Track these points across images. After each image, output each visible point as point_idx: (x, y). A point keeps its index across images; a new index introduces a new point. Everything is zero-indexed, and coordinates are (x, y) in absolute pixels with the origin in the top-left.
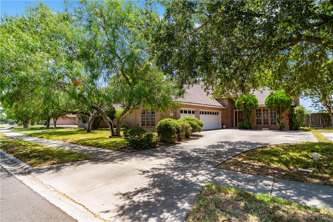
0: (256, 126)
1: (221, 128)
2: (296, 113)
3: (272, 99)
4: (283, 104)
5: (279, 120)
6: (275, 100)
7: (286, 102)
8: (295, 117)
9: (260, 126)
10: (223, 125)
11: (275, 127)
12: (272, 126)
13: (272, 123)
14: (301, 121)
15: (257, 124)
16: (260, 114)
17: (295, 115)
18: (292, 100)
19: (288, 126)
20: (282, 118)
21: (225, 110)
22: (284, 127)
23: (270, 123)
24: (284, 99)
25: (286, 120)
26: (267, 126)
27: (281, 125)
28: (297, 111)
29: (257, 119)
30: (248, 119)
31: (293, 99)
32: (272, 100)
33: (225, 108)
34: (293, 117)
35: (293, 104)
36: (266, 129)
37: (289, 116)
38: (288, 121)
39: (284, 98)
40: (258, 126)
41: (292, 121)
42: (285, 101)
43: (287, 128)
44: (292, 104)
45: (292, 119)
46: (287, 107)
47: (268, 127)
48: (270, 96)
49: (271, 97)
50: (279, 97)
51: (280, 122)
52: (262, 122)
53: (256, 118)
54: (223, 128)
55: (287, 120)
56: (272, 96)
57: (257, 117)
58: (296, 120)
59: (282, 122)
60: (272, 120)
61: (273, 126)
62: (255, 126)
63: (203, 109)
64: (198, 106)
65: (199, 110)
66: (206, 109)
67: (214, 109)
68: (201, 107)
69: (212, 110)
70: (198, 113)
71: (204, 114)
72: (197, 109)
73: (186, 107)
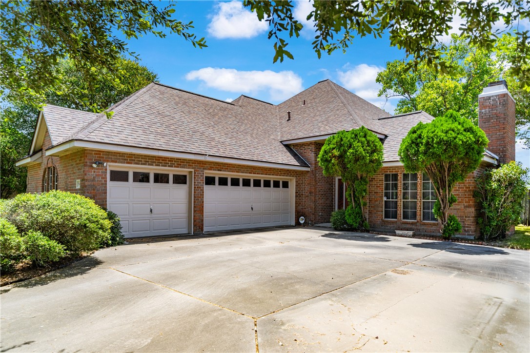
0: (383, 221)
1: (293, 223)
2: (494, 185)
3: (419, 140)
4: (451, 157)
5: (442, 206)
6: (427, 143)
7: (461, 149)
8: (492, 200)
9: (393, 222)
10: (298, 214)
11: (434, 228)
12: (424, 224)
13: (426, 216)
14: (514, 212)
15: (385, 217)
16: (395, 186)
17: (494, 193)
18: (483, 143)
19: (473, 228)
20: (452, 201)
21: (309, 175)
22: (457, 230)
23: (420, 215)
24: (455, 138)
25: (466, 207)
26: (412, 224)
27: (449, 225)
28: (499, 181)
29: (385, 201)
30: (354, 201)
31: (487, 140)
32: (417, 145)
33: (308, 169)
34: (486, 199)
35: (487, 157)
36: (406, 232)
37: (475, 194)
38: (472, 211)
39: (454, 135)
40: (387, 222)
41: (484, 213)
42: (456, 147)
43: (468, 231)
44: (485, 159)
45: (485, 204)
46: (468, 167)
47: (414, 227)
48: (414, 132)
49: (415, 135)
50: (440, 134)
51: (444, 214)
52: (400, 211)
53: (385, 199)
54: (298, 225)
55: (469, 206)
56: (418, 132)
57: (387, 195)
58: (497, 209)
59: (453, 213)
60: (426, 205)
61: (428, 224)
62: (379, 222)
63: (221, 171)
64: (195, 162)
65: (200, 173)
66: (232, 172)
67: (265, 170)
68: (209, 165)
69: (259, 174)
70: (195, 183)
71: (227, 185)
72: (193, 170)
73: (139, 161)
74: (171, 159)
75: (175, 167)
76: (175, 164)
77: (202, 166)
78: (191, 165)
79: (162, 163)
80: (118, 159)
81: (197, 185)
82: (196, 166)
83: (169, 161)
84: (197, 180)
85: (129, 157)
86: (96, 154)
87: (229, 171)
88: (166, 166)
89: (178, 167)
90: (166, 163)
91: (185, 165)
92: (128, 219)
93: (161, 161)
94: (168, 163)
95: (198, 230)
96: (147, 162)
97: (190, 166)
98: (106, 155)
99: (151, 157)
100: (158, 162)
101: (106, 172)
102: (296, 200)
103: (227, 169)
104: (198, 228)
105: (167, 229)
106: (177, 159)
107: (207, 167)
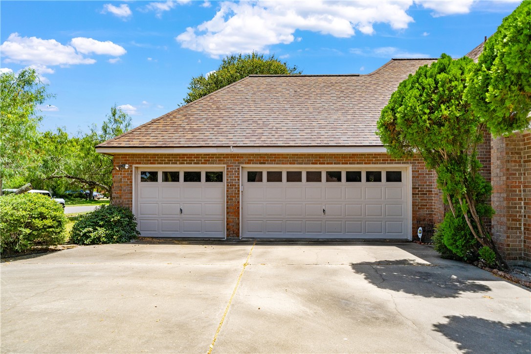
1: (410, 237)
10: (419, 224)
54: (415, 241)
63: (265, 163)
64: (227, 156)
65: (234, 169)
66: (283, 164)
67: (342, 158)
68: (247, 158)
69: (332, 163)
70: (227, 180)
71: (281, 181)
72: (225, 166)
73: (162, 160)
74: (198, 156)
75: (202, 163)
76: (202, 160)
77: (237, 160)
78: (222, 160)
79: (187, 160)
80: (142, 160)
81: (229, 183)
82: (229, 160)
83: (194, 158)
84: (230, 177)
85: (153, 158)
86: (123, 158)
87: (277, 164)
88: (191, 163)
89: (205, 163)
90: (192, 160)
91: (215, 160)
92: (157, 219)
93: (186, 159)
94: (194, 160)
95: (231, 235)
96: (171, 160)
97: (220, 162)
98: (132, 157)
99: (175, 155)
100: (182, 160)
101: (132, 174)
102: (413, 200)
103: (275, 161)
104: (232, 232)
105: (199, 231)
106: (204, 155)
107: (244, 160)
